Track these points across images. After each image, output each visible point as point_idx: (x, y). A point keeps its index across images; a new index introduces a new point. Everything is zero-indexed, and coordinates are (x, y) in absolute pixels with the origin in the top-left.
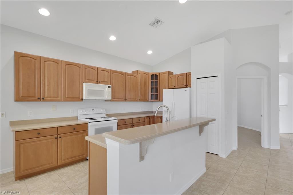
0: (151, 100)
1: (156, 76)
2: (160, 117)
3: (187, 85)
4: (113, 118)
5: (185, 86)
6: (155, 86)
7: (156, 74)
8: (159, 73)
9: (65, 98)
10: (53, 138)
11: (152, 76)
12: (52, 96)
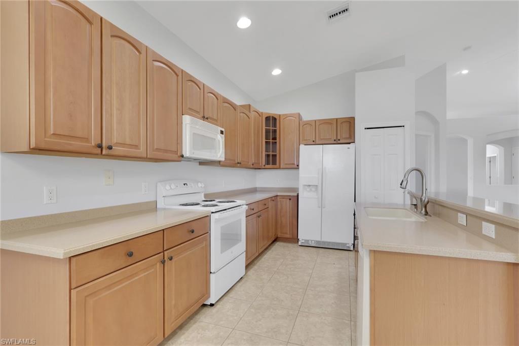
0: (267, 166)
1: (275, 119)
2: (289, 198)
3: (339, 140)
4: (239, 202)
5: (335, 140)
6: (272, 140)
7: (275, 116)
8: (280, 115)
9: (153, 151)
10: (156, 264)
11: (268, 119)
12: (128, 141)
